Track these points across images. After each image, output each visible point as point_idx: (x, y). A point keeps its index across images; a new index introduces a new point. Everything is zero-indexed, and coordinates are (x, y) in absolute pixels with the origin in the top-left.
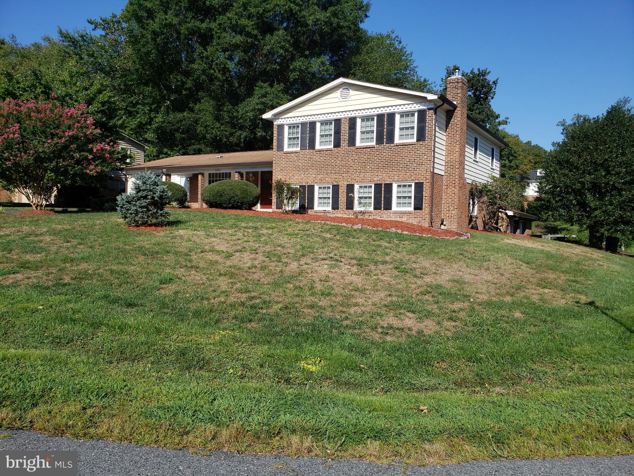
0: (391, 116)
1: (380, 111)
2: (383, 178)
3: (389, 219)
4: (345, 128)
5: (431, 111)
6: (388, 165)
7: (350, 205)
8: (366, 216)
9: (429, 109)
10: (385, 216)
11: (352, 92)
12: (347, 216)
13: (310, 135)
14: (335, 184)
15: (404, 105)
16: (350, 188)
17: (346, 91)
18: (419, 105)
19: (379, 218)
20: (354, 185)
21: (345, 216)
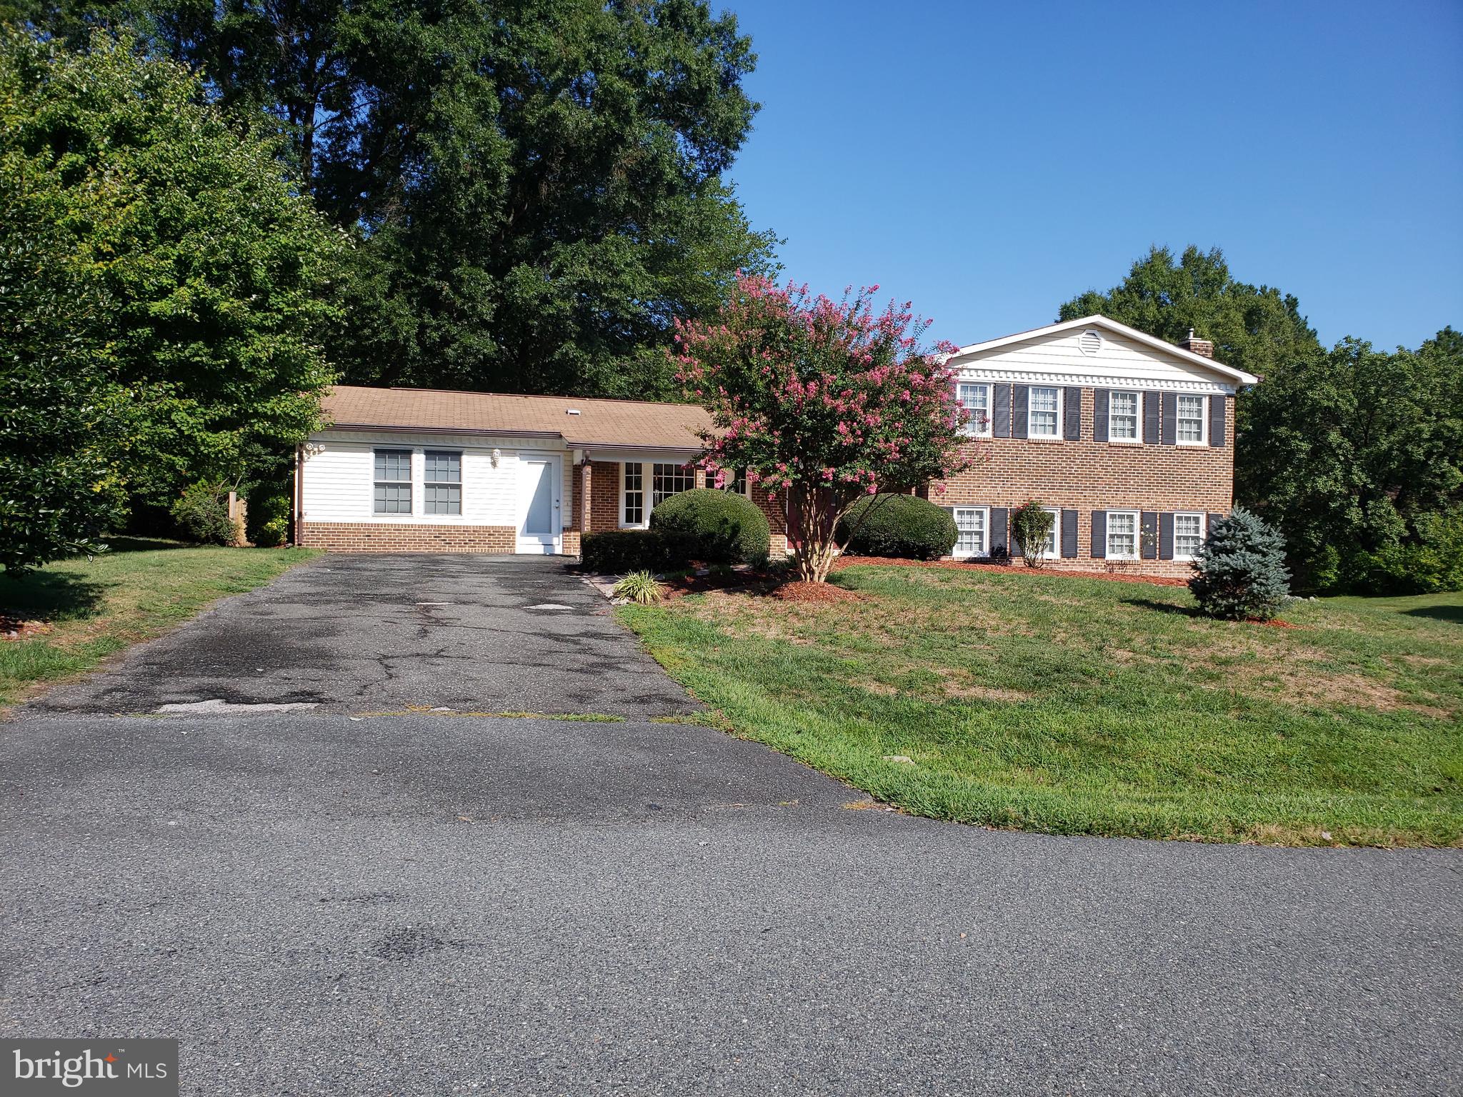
0: (1170, 398)
1: (1151, 387)
2: (1160, 503)
3: (1168, 575)
4: (1087, 405)
5: (1232, 400)
6: (1166, 481)
7: (1098, 552)
8: (1129, 571)
9: (1229, 396)
10: (1162, 570)
11: (1105, 344)
12: (1094, 571)
13: (1016, 410)
14: (1070, 508)
15: (1193, 382)
16: (1098, 518)
17: (1092, 338)
18: (1216, 387)
19: (1152, 574)
20: (1105, 513)
21: (1089, 570)
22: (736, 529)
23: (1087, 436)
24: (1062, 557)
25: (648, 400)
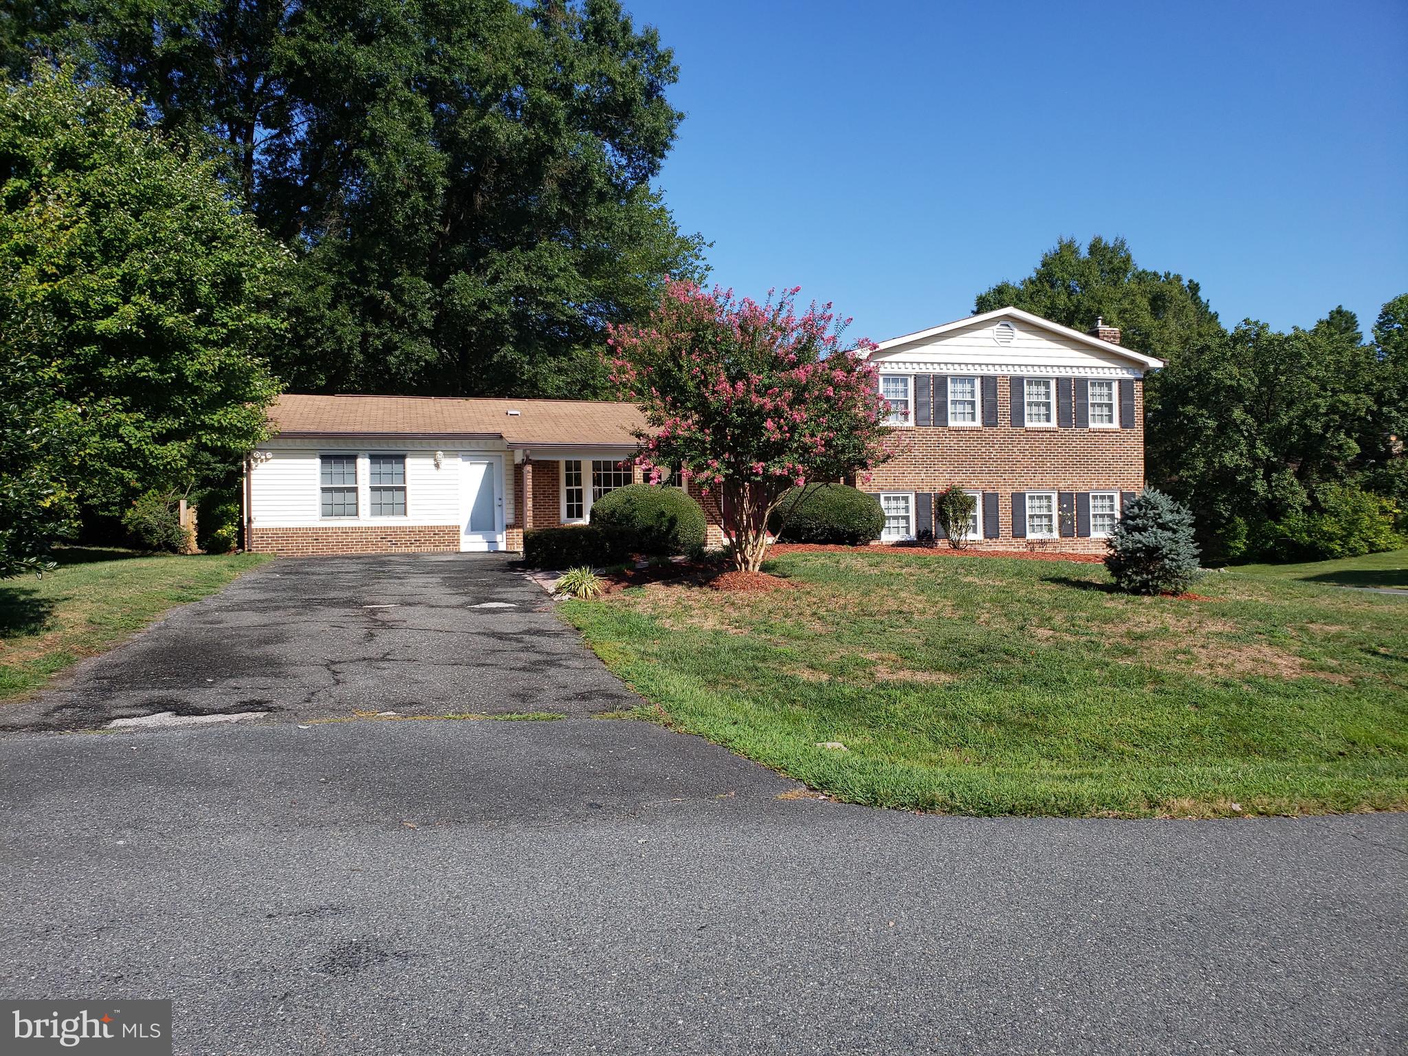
0: (1082, 383)
1: (1063, 373)
2: (1075, 483)
3: (1086, 552)
4: (1004, 393)
5: (1140, 384)
6: (1080, 462)
7: (1018, 532)
8: (1050, 549)
9: (1137, 380)
10: (1080, 547)
11: (1018, 334)
12: (1015, 550)
13: (936, 399)
14: (990, 491)
15: (1103, 368)
16: (1018, 500)
17: (1006, 329)
18: (1124, 372)
19: (1071, 552)
20: (1024, 495)
21: (1012, 549)
22: (673, 521)
23: (1004, 421)
24: (985, 537)
25: (585, 399)
